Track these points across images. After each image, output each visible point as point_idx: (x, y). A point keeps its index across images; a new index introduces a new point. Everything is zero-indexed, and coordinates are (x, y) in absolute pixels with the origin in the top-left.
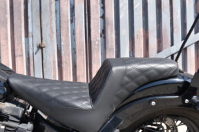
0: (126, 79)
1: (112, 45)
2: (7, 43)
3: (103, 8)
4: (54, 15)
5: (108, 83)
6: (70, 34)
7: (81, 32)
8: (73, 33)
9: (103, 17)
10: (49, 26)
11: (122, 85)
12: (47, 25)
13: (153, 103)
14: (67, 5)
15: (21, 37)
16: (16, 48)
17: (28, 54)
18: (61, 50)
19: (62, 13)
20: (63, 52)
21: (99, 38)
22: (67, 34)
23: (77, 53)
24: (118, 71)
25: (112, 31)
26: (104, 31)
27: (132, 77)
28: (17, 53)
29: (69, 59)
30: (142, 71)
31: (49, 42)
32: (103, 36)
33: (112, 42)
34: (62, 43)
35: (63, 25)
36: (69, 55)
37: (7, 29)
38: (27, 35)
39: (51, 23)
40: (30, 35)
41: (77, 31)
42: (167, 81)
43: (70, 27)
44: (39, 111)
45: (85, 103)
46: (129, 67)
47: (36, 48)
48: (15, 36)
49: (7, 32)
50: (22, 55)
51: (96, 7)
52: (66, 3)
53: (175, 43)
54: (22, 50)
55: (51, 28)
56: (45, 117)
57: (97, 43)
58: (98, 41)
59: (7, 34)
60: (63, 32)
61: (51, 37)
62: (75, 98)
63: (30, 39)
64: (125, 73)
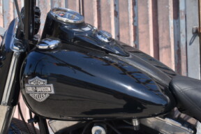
2: (148, 28)
15: (168, 20)
16: (160, 36)
17: (178, 44)
28: (162, 43)
37: (147, 8)
38: (176, 16)
40: (182, 14)
48: (160, 18)
49: (148, 12)
50: (169, 47)
54: (169, 39)
59: (147, 15)
63: (182, 22)
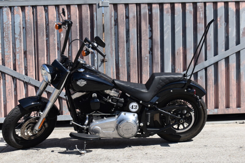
0: (161, 81)
1: (158, 60)
3: (151, 31)
4: (113, 37)
5: (154, 82)
6: (125, 52)
7: (134, 50)
8: (128, 51)
9: (151, 38)
10: (110, 46)
11: (159, 83)
12: (109, 45)
13: (172, 91)
14: (124, 30)
18: (119, 64)
19: (120, 35)
20: (120, 65)
21: (148, 55)
22: (124, 52)
23: (131, 66)
24: (158, 78)
25: (158, 49)
26: (151, 50)
27: (163, 80)
29: (125, 71)
30: (167, 78)
31: (110, 58)
32: (151, 53)
33: (158, 58)
34: (120, 59)
35: (121, 45)
36: (125, 67)
39: (111, 43)
41: (131, 49)
42: (179, 82)
43: (125, 46)
44: (126, 94)
45: (145, 90)
46: (162, 77)
47: (100, 63)
51: (146, 31)
52: (123, 28)
53: (208, 58)
55: (112, 47)
56: (129, 96)
57: (146, 58)
58: (147, 57)
60: (121, 50)
61: (112, 54)
62: (141, 88)
64: (160, 79)
